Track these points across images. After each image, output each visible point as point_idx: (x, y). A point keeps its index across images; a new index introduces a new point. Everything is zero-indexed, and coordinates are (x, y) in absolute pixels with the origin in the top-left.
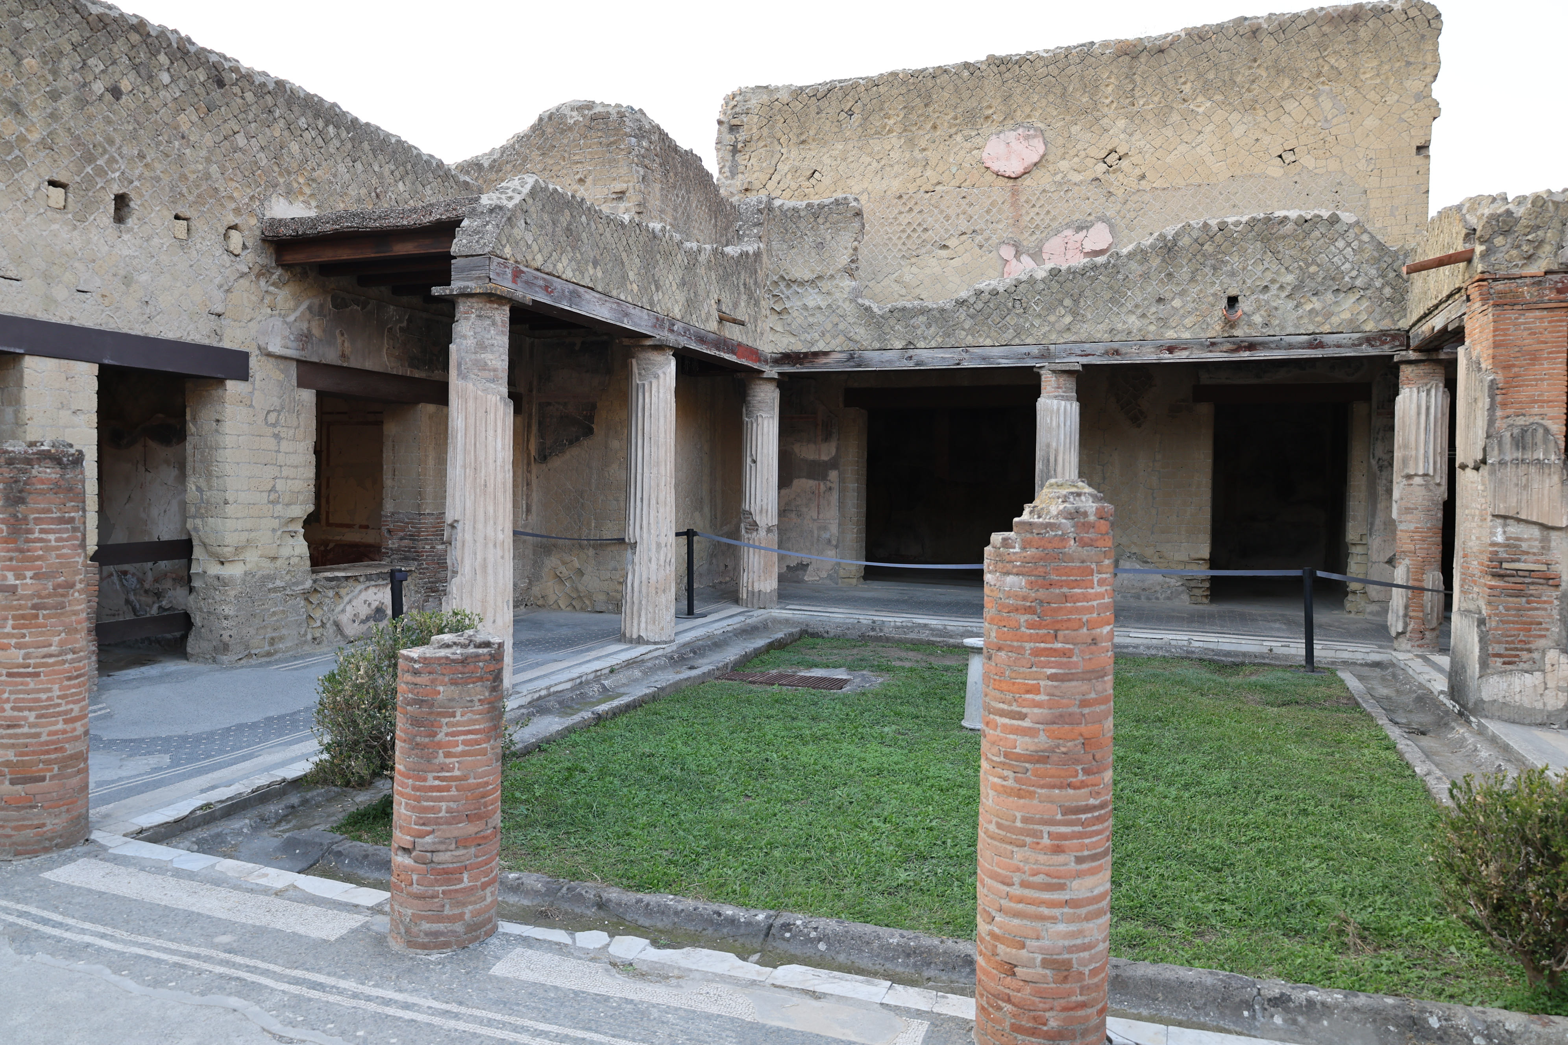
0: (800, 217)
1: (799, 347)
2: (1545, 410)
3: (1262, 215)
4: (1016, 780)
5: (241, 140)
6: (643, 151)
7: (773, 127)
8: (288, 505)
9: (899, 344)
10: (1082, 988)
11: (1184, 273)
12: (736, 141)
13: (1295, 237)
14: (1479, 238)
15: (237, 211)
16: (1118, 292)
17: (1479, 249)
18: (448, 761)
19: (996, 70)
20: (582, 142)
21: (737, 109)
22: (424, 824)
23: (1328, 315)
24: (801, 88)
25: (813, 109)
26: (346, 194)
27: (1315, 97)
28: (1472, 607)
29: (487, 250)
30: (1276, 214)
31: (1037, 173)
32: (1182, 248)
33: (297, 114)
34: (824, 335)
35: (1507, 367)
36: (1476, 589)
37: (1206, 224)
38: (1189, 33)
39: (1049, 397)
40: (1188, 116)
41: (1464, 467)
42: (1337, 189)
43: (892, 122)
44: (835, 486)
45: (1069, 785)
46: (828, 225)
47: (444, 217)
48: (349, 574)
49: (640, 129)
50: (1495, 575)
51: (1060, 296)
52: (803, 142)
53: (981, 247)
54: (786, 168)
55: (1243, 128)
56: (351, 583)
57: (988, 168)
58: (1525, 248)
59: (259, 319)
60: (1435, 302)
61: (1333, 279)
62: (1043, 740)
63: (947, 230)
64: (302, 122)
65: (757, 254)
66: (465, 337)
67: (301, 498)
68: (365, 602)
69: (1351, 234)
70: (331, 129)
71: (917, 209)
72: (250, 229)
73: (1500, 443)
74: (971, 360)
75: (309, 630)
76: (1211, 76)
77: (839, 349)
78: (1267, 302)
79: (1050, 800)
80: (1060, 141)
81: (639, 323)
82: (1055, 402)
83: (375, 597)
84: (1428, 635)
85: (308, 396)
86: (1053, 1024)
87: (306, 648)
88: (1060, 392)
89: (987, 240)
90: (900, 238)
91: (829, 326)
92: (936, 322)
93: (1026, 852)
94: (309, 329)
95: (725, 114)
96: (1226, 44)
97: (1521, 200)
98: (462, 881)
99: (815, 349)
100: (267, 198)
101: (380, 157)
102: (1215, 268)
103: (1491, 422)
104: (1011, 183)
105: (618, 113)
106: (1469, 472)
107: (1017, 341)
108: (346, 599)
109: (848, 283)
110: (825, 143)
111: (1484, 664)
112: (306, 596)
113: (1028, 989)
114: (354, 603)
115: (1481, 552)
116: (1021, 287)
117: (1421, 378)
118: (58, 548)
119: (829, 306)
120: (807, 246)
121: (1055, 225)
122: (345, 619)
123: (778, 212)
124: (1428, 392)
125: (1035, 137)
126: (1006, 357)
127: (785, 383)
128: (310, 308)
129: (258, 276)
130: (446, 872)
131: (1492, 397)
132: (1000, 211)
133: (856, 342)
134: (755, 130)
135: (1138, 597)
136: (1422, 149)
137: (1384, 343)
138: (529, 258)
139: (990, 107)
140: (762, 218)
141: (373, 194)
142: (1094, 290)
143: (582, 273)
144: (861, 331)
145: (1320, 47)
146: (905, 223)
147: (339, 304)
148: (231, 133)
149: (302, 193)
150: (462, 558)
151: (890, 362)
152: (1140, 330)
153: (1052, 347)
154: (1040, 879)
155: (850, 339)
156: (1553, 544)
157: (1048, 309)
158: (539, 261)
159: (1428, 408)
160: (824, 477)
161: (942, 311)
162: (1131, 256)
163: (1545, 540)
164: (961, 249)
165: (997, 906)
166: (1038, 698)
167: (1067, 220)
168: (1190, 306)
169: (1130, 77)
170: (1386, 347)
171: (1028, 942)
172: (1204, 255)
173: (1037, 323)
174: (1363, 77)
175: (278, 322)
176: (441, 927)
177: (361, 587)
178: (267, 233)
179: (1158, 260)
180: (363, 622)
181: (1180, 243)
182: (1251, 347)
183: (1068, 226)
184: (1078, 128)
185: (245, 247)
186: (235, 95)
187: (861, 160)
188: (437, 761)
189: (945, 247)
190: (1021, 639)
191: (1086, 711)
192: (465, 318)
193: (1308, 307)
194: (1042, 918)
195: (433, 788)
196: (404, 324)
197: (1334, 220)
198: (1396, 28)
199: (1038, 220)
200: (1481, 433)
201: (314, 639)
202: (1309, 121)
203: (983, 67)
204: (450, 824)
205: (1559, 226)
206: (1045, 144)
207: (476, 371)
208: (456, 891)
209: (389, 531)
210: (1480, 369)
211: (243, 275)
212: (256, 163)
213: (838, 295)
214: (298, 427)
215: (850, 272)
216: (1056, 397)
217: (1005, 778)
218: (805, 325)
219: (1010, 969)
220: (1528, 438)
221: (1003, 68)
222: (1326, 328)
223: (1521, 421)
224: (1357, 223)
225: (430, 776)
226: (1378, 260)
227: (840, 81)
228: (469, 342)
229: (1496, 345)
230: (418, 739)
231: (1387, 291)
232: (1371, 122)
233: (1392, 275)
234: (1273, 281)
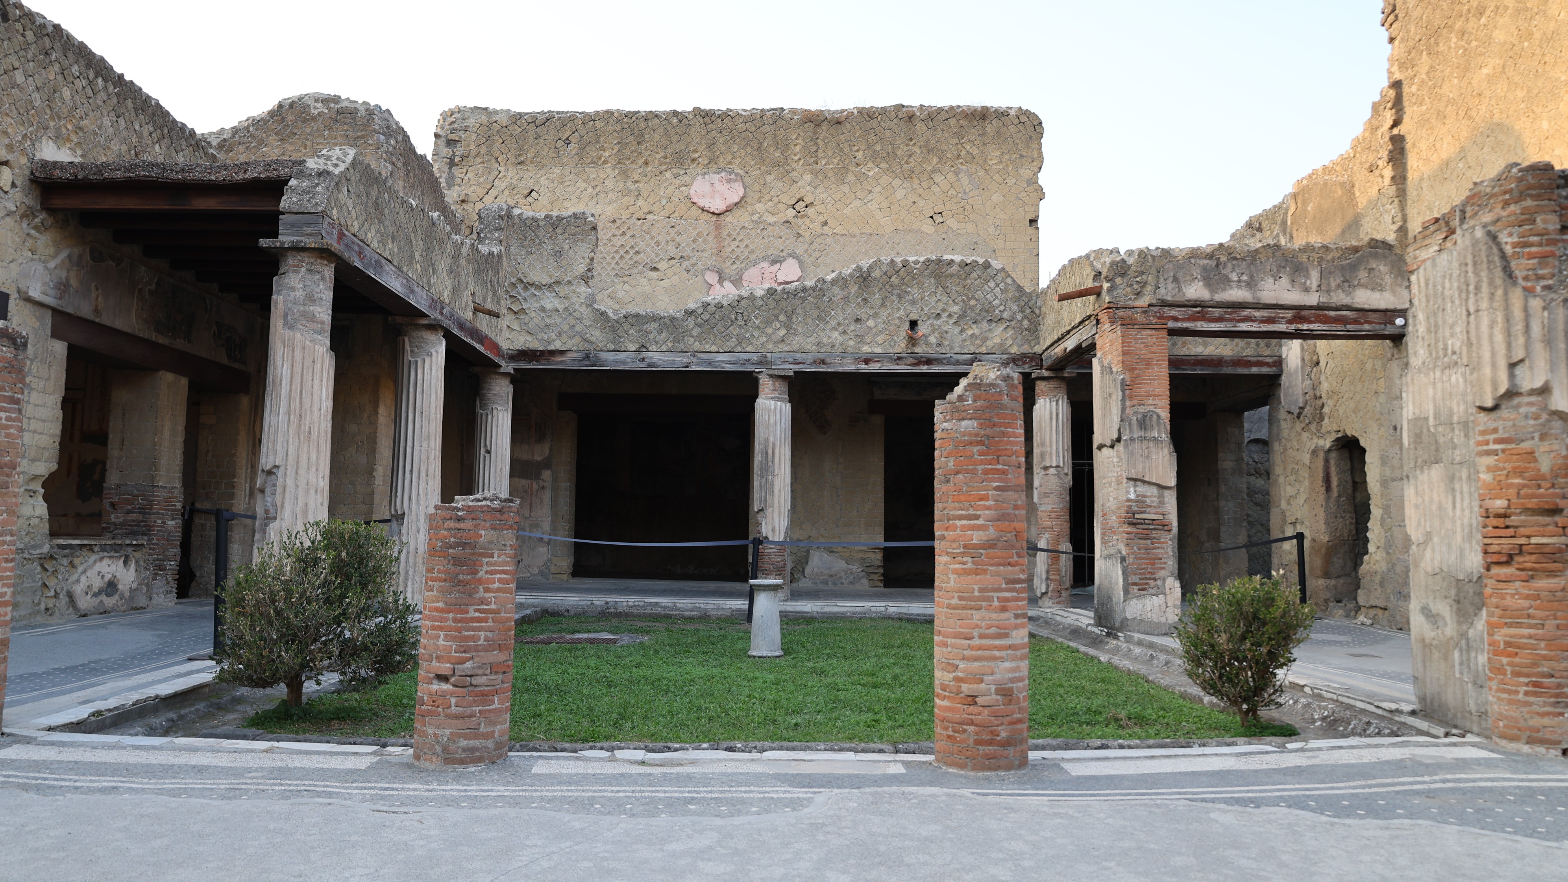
0: (538, 226)
1: (536, 345)
2: (1157, 402)
3: (934, 258)
4: (973, 563)
5: (19, 77)
6: (391, 149)
7: (491, 146)
8: (33, 460)
9: (632, 347)
10: (1019, 708)
11: (876, 299)
12: (454, 154)
13: (959, 277)
14: (1106, 278)
15: (10, 148)
16: (823, 311)
17: (1106, 285)
18: (487, 595)
19: (701, 121)
20: (326, 132)
21: (455, 126)
22: (465, 652)
23: (985, 340)
24: (520, 114)
25: (531, 135)
26: (109, 148)
27: (957, 174)
28: (1112, 551)
29: (320, 209)
30: (945, 257)
31: (737, 212)
32: (874, 279)
33: (71, 60)
34: (560, 335)
35: (1132, 370)
36: (1115, 537)
37: (892, 261)
38: (861, 111)
39: (767, 398)
40: (861, 178)
41: (1100, 447)
42: (975, 246)
43: (607, 154)
44: (549, 485)
45: (1009, 564)
46: (566, 235)
47: (263, 176)
48: (85, 542)
49: (388, 127)
50: (1130, 524)
51: (776, 312)
52: (521, 163)
53: (688, 271)
54: (504, 185)
55: (904, 192)
56: (85, 552)
57: (694, 203)
58: (1135, 287)
59: (20, 261)
60: (1068, 328)
61: (987, 311)
62: (992, 532)
63: (657, 255)
64: (75, 69)
65: (500, 256)
66: (293, 289)
67: (46, 454)
68: (99, 573)
69: (999, 277)
70: (100, 80)
71: (629, 235)
72: (20, 168)
73: (1130, 424)
74: (697, 364)
75: (43, 599)
76: (878, 147)
77: (575, 348)
78: (940, 327)
79: (998, 574)
80: (757, 187)
81: (419, 301)
82: (773, 402)
83: (108, 569)
84: (1064, 593)
85: (60, 348)
86: (1003, 734)
87: (39, 618)
88: (777, 394)
89: (694, 265)
90: (613, 258)
91: (566, 328)
92: (667, 329)
93: (983, 612)
94: (67, 278)
95: (442, 128)
96: (887, 124)
97: (1130, 253)
98: (493, 702)
99: (552, 348)
100: (38, 139)
101: (141, 117)
102: (900, 297)
103: (1123, 409)
104: (714, 218)
105: (367, 110)
106: (1105, 450)
107: (739, 349)
108: (80, 569)
109: (583, 289)
110: (543, 166)
111: (1126, 591)
112: (44, 560)
113: (986, 711)
114: (88, 574)
115: (1118, 508)
116: (743, 303)
117: (1052, 391)
118: (7, 427)
119: (566, 309)
120: (545, 253)
121: (753, 257)
122: (78, 589)
123: (517, 220)
124: (1057, 401)
125: (735, 181)
126: (729, 363)
127: (518, 379)
128: (69, 257)
129: (22, 217)
130: (483, 694)
131: (1123, 391)
132: (705, 241)
133: (592, 343)
134: (472, 147)
135: (826, 583)
136: (1033, 222)
137: (1024, 363)
138: (349, 223)
139: (696, 151)
140: (503, 223)
141: (133, 152)
142: (804, 308)
143: (384, 246)
144: (598, 333)
145: (959, 135)
146: (618, 244)
147: (97, 257)
148: (11, 68)
149: (69, 140)
150: (283, 503)
151: (624, 362)
152: (842, 344)
153: (769, 355)
154: (993, 630)
155: (586, 340)
156: (1166, 500)
157: (766, 323)
158: (355, 229)
159: (1057, 415)
160: (537, 477)
161: (673, 319)
162: (834, 282)
163: (1161, 496)
164: (670, 272)
165: (961, 656)
166: (987, 503)
167: (763, 254)
168: (881, 326)
169: (814, 140)
170: (1026, 366)
171: (986, 678)
172: (891, 286)
173: (756, 334)
174: (990, 162)
175: (40, 267)
176: (476, 743)
177: (94, 557)
178: (37, 174)
179: (856, 287)
180: (95, 595)
181: (873, 275)
182: (929, 362)
183: (764, 259)
184: (772, 177)
185: (14, 185)
186: (18, 31)
187: (578, 185)
188: (477, 596)
189: (655, 269)
190: (975, 463)
191: (1017, 512)
192: (294, 271)
193: (970, 332)
194: (995, 658)
195: (474, 620)
196: (153, 287)
197: (987, 266)
198: (1012, 129)
199: (738, 252)
200: (1116, 419)
201: (47, 609)
202: (952, 192)
203: (690, 117)
204: (487, 651)
205: (1155, 272)
206: (745, 187)
207: (304, 322)
208: (490, 711)
209: (113, 505)
210: (1112, 372)
211: (9, 214)
212: (31, 102)
213: (575, 299)
214: (47, 379)
215: (586, 279)
216: (773, 398)
217: (964, 563)
218: (542, 325)
219: (972, 699)
220: (1148, 422)
221: (707, 120)
222: (983, 350)
223: (1142, 409)
224: (1003, 269)
225: (471, 609)
226: (1018, 299)
227: (558, 113)
228: (298, 294)
229: (1124, 353)
230: (461, 577)
231: (1026, 323)
232: (997, 198)
233: (1028, 311)
234: (944, 310)
